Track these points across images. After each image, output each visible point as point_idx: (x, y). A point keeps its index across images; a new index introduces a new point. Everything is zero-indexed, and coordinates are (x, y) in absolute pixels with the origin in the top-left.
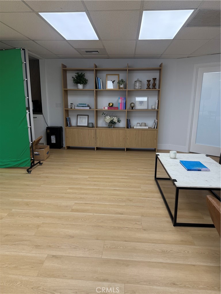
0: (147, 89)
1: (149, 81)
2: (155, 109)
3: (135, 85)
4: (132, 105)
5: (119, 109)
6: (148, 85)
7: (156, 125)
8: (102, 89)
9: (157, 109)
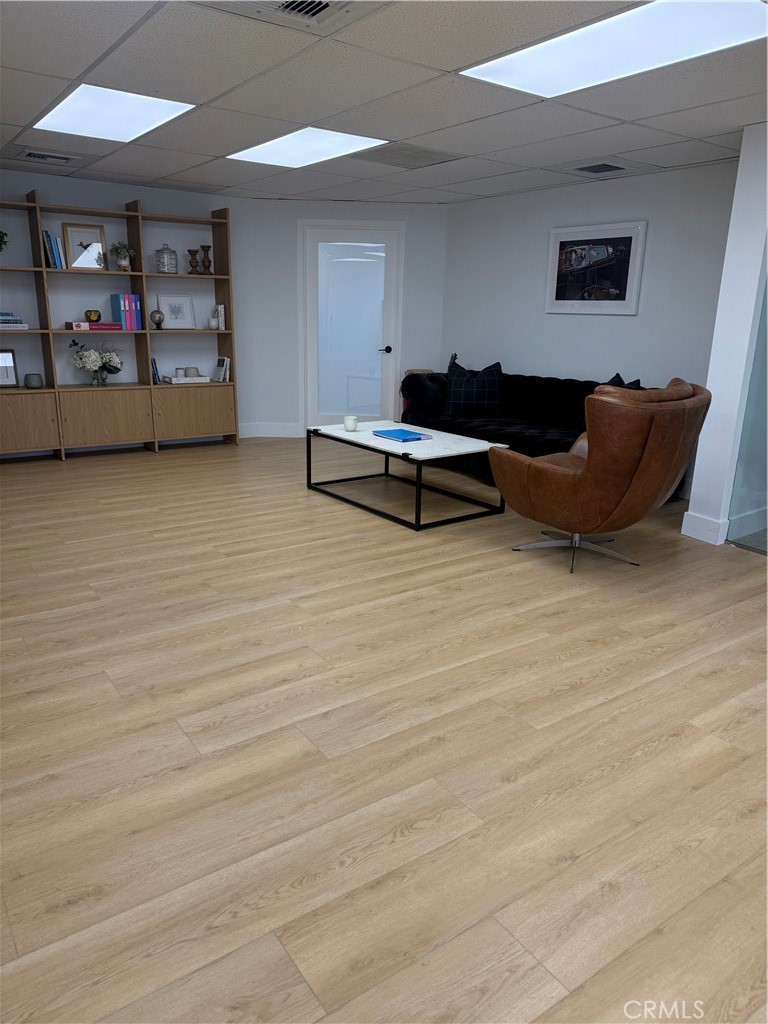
0: (190, 273)
1: (193, 253)
2: (218, 329)
3: (160, 262)
4: (157, 316)
5: (124, 327)
6: (193, 264)
7: (228, 372)
8: (64, 267)
9: (224, 328)
